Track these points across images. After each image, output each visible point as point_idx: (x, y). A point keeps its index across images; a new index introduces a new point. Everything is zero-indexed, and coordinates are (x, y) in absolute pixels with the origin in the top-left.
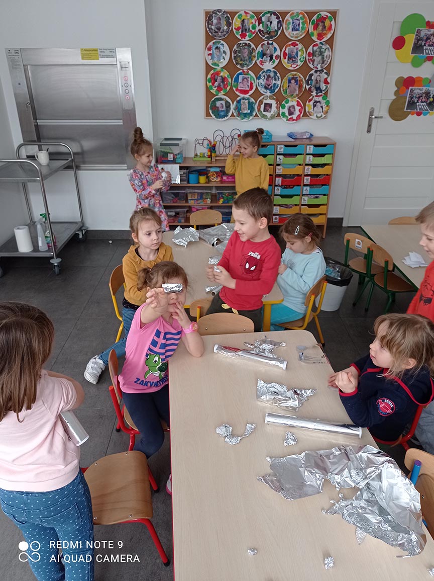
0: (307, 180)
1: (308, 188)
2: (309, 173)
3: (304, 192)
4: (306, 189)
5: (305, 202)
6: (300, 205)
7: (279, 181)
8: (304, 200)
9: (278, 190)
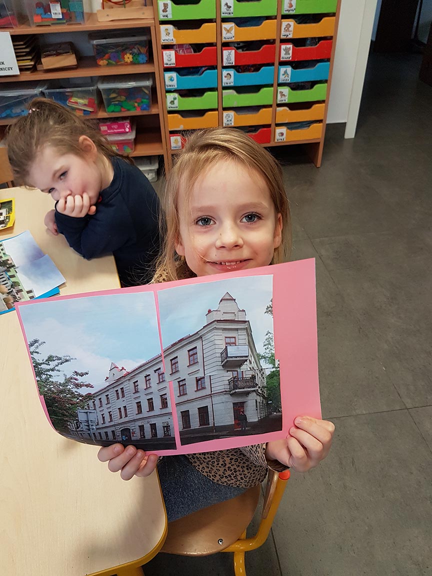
0: (286, 52)
1: (289, 69)
2: (290, 37)
3: (282, 78)
4: (286, 72)
5: (283, 98)
6: (275, 106)
7: (229, 56)
8: (283, 95)
9: (229, 78)
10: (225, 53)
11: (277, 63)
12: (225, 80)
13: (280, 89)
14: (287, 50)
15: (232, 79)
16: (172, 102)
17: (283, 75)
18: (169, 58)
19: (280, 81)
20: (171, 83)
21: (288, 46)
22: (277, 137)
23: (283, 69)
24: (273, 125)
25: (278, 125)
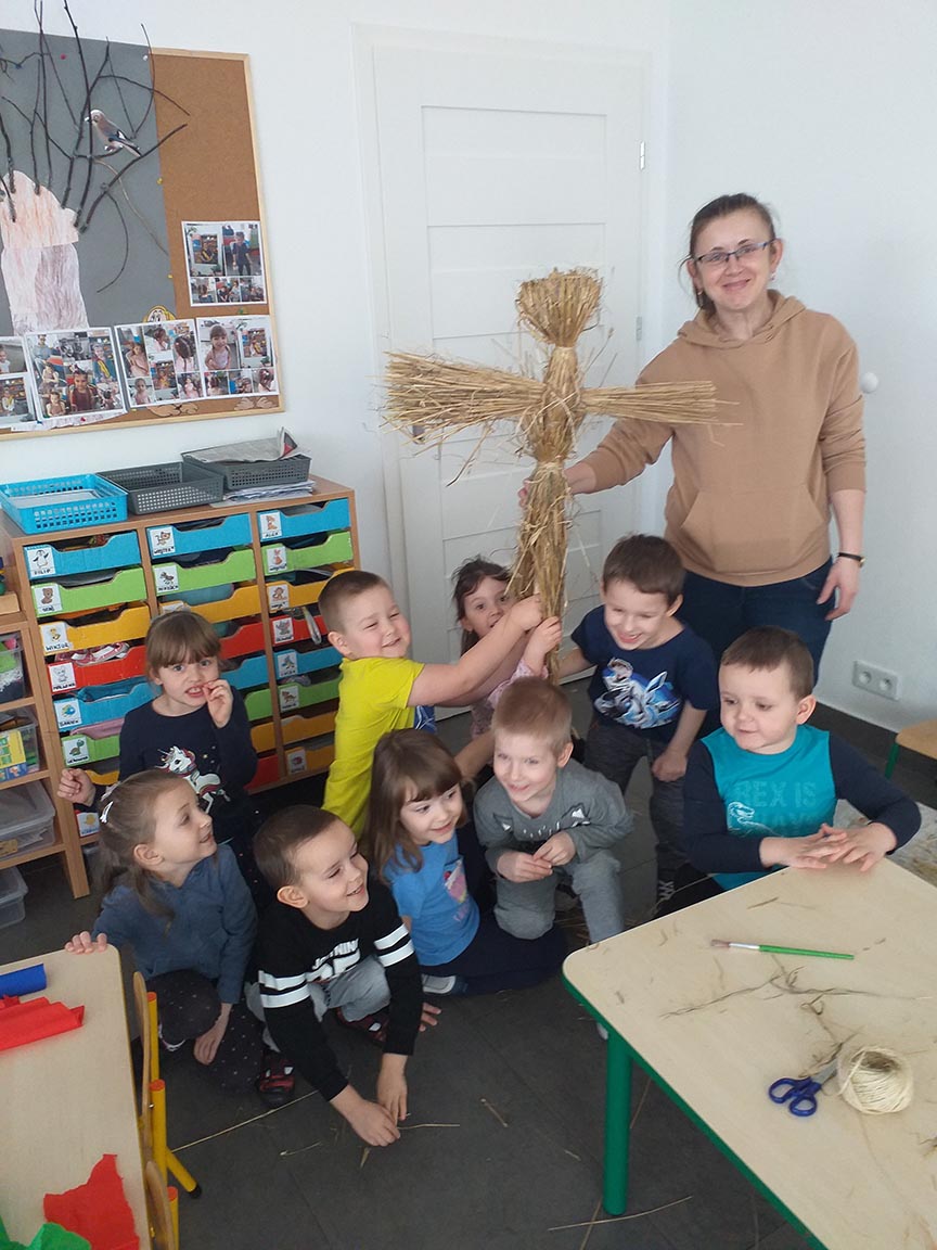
0: (282, 630)
1: (293, 655)
2: (286, 606)
3: (282, 671)
5: (291, 702)
6: (277, 716)
8: (288, 696)
11: (269, 649)
13: (283, 689)
14: (283, 628)
16: (75, 751)
17: (284, 665)
18: (62, 676)
19: (280, 677)
20: (69, 718)
21: (284, 620)
22: (291, 766)
23: (281, 657)
24: (280, 750)
25: (288, 747)
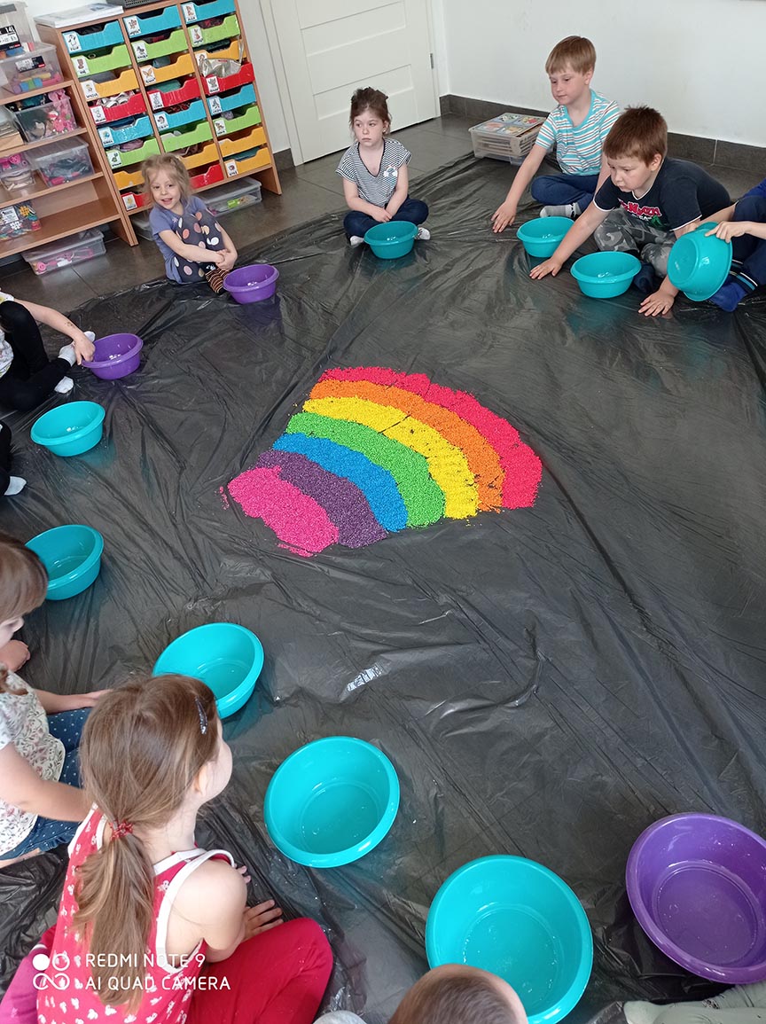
0: (213, 84)
1: (217, 99)
3: (214, 111)
4: (215, 102)
5: (222, 130)
6: (215, 140)
7: (156, 99)
8: (220, 127)
9: (163, 121)
10: (152, 96)
11: (203, 96)
12: (159, 124)
13: (216, 121)
15: (166, 122)
16: (114, 160)
17: (214, 106)
18: (98, 114)
19: (213, 114)
20: (107, 139)
21: (213, 78)
22: (229, 171)
23: (211, 102)
24: (221, 161)
25: (225, 159)
